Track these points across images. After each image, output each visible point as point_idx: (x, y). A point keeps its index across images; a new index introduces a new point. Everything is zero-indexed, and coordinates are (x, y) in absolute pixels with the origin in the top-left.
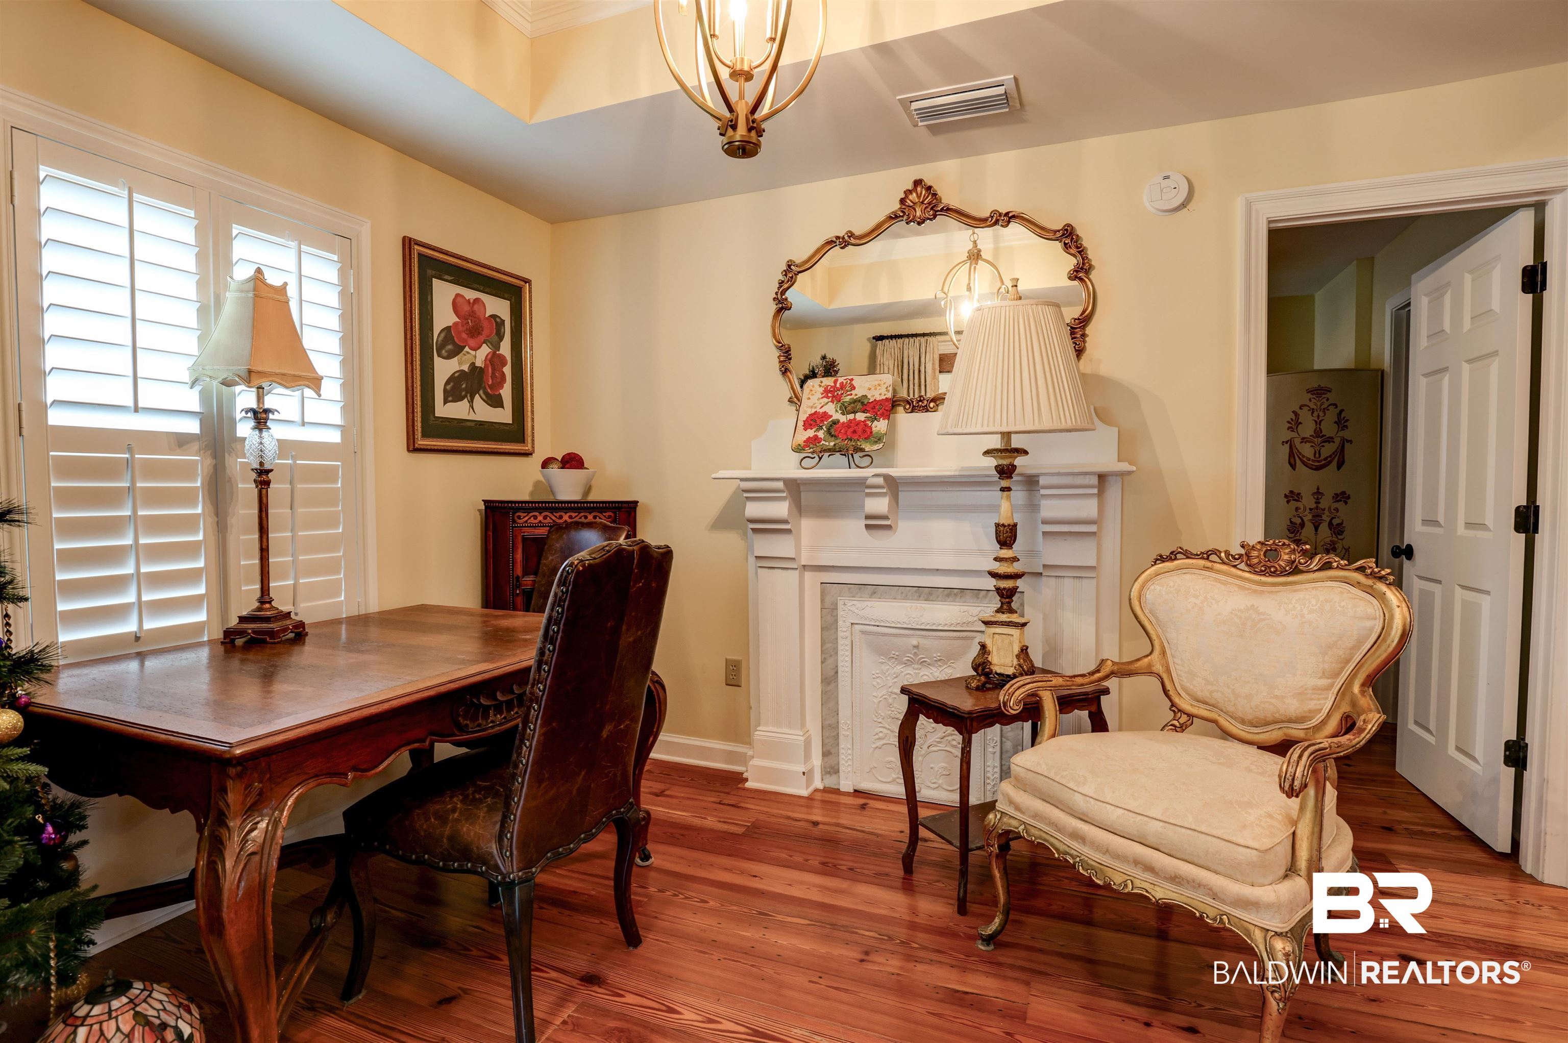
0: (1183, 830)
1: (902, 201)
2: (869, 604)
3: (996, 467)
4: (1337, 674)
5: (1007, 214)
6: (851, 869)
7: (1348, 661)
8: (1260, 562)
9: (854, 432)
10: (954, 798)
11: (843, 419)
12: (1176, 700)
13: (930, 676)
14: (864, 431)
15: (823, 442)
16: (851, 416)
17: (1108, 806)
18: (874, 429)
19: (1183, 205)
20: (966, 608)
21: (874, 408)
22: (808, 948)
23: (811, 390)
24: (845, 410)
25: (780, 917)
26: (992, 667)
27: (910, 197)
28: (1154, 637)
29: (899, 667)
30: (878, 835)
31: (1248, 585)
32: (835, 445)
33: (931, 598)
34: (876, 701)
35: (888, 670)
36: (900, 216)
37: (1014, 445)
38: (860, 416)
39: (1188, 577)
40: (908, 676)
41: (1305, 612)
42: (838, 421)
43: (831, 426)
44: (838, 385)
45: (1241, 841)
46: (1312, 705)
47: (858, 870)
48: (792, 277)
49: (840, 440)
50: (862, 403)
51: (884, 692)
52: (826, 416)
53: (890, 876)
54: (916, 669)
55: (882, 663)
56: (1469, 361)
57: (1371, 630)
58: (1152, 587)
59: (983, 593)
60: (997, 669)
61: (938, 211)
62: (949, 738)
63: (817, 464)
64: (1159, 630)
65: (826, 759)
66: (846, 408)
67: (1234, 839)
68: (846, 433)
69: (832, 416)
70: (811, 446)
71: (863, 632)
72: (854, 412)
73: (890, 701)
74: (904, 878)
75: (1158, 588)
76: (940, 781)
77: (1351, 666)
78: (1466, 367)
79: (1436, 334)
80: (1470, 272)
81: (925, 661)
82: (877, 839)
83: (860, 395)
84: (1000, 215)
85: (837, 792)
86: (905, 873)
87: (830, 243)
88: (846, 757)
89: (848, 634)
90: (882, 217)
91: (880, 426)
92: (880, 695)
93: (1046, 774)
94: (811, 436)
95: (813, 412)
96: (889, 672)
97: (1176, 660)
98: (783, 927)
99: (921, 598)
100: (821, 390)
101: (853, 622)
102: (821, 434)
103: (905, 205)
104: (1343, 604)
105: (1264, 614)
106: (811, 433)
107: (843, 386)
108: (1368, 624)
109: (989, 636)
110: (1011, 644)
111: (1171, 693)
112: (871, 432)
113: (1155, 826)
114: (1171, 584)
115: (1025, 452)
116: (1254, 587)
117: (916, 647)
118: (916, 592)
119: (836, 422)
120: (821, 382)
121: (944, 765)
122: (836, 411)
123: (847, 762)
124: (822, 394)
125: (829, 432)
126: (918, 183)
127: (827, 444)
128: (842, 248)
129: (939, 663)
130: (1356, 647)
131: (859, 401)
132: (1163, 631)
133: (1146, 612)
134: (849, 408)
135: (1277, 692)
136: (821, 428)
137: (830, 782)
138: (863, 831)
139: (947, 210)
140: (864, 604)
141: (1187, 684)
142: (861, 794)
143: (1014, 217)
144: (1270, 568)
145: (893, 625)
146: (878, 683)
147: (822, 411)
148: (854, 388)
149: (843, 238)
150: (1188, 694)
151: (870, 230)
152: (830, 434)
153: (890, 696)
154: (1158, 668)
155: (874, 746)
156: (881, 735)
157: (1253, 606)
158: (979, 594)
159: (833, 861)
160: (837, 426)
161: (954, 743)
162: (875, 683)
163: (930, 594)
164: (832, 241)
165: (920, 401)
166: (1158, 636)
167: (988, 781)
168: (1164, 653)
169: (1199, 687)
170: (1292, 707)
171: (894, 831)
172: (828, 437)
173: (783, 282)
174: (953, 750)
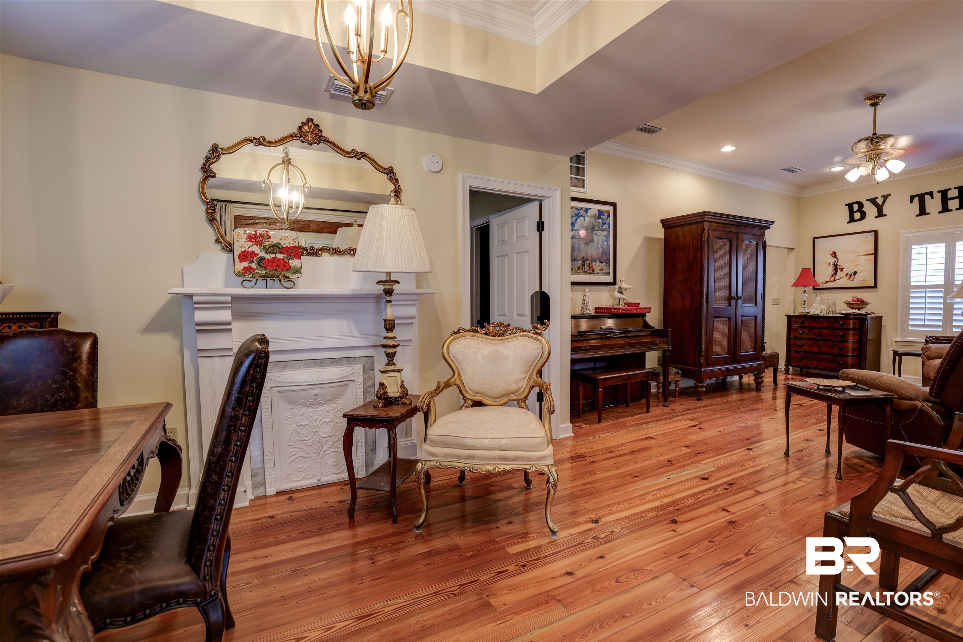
0: (515, 439)
1: (300, 128)
2: (284, 373)
3: (384, 290)
4: (527, 372)
5: (361, 153)
6: (320, 529)
7: (531, 366)
8: (493, 331)
9: (278, 265)
10: (345, 476)
11: (267, 257)
12: (466, 395)
13: (324, 410)
14: (285, 266)
15: (256, 271)
16: (273, 255)
17: (483, 439)
18: (291, 264)
19: (439, 171)
20: (343, 369)
21: (287, 251)
22: (340, 572)
23: (238, 236)
24: (267, 251)
25: (307, 567)
26: (388, 394)
27: (305, 127)
28: (455, 368)
29: (304, 409)
30: (316, 509)
31: (490, 341)
32: (266, 273)
33: (322, 365)
34: (289, 433)
35: (296, 412)
36: (298, 137)
37: (392, 279)
38: (280, 256)
39: (467, 340)
40: (310, 413)
41: (516, 349)
42: (265, 258)
43: (260, 260)
44: (258, 234)
45: (536, 436)
46: (520, 385)
47: (324, 528)
48: (218, 156)
49: (269, 270)
50: (278, 247)
51: (295, 426)
52: (253, 254)
53: (344, 523)
54: (315, 408)
55: (292, 409)
56: (516, 253)
57: (539, 353)
58: (453, 346)
59: (352, 359)
60: (391, 395)
61: (322, 140)
62: (336, 444)
63: (255, 285)
64: (457, 365)
65: (254, 479)
66: (267, 250)
67: (533, 436)
68: (272, 266)
69: (258, 254)
70: (249, 273)
71: (279, 392)
72: (275, 253)
73: (299, 431)
74: (349, 522)
75: (457, 346)
76: (332, 470)
77: (533, 367)
78: (515, 255)
79: (502, 241)
80: (516, 219)
81: (321, 403)
82: (316, 511)
83: (275, 242)
84: (358, 153)
85: (265, 497)
86: (350, 518)
87: (248, 140)
88: (270, 473)
89: (268, 394)
90: (286, 134)
91: (294, 263)
92: (292, 429)
93: (448, 435)
94: (247, 266)
95: (243, 250)
96: (297, 413)
97: (466, 377)
98: (314, 571)
99: (317, 366)
100: (246, 236)
101: (272, 386)
102: (253, 265)
103: (301, 131)
104: (529, 345)
105: (500, 352)
106: (245, 264)
107: (261, 235)
108: (538, 351)
109: (385, 378)
110: (396, 381)
111: (464, 392)
112: (290, 267)
113: (504, 441)
114: (462, 344)
115: (398, 282)
116: (493, 342)
117: (316, 395)
118: (313, 363)
119: (262, 259)
120: (245, 231)
121: (333, 460)
122: (261, 251)
123: (270, 476)
124: (247, 239)
125: (259, 264)
126: (310, 120)
127: (260, 272)
128: (255, 145)
129: (329, 402)
130: (534, 361)
131: (276, 246)
132: (459, 365)
133: (451, 357)
134: (270, 250)
135: (508, 383)
136: (253, 261)
137: (260, 492)
138: (304, 510)
139: (327, 141)
140: (280, 374)
141: (471, 386)
142: (282, 493)
143: (364, 155)
144: (497, 333)
145: (302, 384)
146: (290, 422)
147: (250, 250)
148: (270, 238)
149: (259, 139)
150: (471, 391)
151: (278, 140)
152: (261, 266)
153: (298, 428)
154: (458, 382)
155: (289, 461)
156: (294, 453)
157: (496, 349)
158: (350, 360)
159: (306, 530)
160: (264, 261)
161: (339, 446)
162: (288, 422)
163: (322, 363)
164: (250, 140)
165: (312, 249)
166: (457, 368)
167: (359, 461)
168: (459, 375)
169: (476, 386)
170: (514, 387)
171: (322, 504)
172: (259, 268)
173: (210, 158)
174: (339, 450)
